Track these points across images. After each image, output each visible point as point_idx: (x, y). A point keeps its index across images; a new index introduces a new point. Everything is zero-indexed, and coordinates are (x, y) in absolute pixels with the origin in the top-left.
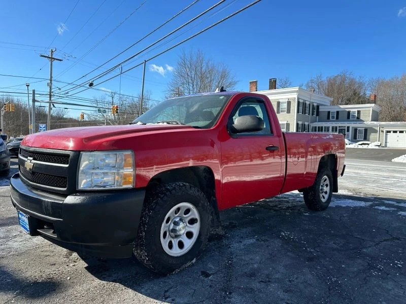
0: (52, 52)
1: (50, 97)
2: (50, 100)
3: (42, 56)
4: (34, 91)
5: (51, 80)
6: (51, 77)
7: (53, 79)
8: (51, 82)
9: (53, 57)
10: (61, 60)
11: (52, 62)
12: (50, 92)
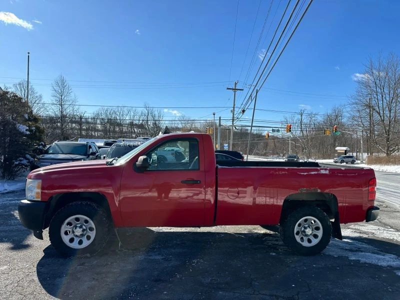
0: (236, 84)
1: (233, 122)
2: (233, 124)
3: (228, 89)
4: (220, 118)
5: (234, 108)
6: (234, 105)
7: (235, 106)
8: (234, 110)
9: (236, 88)
10: (242, 90)
11: (235, 92)
12: (233, 117)
